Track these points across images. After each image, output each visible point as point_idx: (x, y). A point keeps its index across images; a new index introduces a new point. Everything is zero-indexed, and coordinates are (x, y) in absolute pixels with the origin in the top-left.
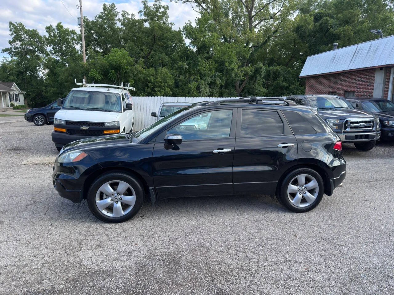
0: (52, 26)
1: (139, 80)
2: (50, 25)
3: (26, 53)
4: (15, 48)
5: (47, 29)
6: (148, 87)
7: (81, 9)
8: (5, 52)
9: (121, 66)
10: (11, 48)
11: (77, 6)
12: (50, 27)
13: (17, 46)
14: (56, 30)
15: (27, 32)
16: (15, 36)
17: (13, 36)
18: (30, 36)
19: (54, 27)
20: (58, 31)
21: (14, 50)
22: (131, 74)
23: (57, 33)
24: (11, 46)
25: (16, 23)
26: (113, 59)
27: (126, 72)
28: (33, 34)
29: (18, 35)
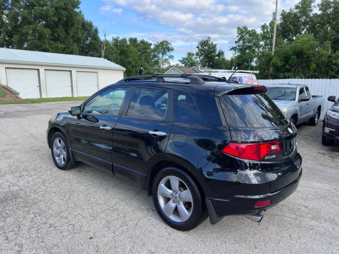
0: (266, 24)
1: (322, 64)
2: (265, 24)
3: (246, 49)
4: (240, 46)
5: (262, 28)
6: (332, 70)
7: (276, 4)
8: (232, 50)
9: (304, 51)
10: (236, 46)
11: (274, 3)
12: (264, 25)
13: (240, 44)
14: (269, 27)
15: (248, 32)
16: (240, 37)
17: (239, 37)
18: (250, 35)
19: (268, 24)
20: (271, 28)
21: (238, 48)
22: (313, 59)
23: (270, 29)
24: (237, 45)
25: (242, 27)
26: (296, 45)
27: (308, 57)
28: (253, 34)
29: (241, 36)
